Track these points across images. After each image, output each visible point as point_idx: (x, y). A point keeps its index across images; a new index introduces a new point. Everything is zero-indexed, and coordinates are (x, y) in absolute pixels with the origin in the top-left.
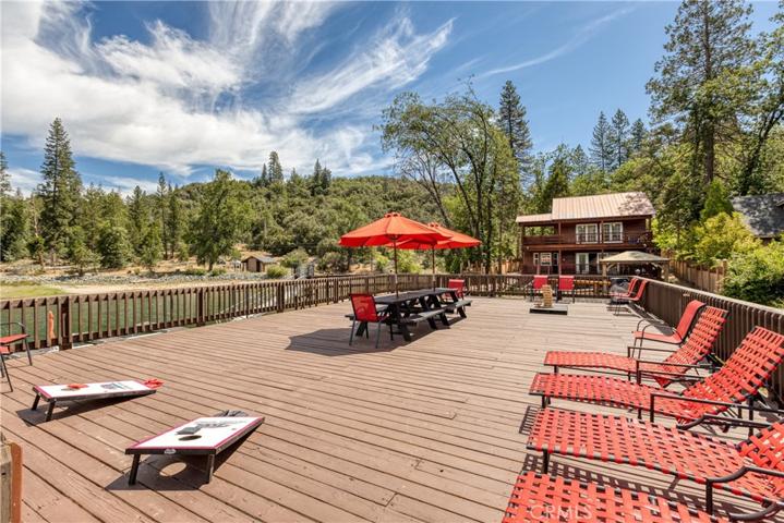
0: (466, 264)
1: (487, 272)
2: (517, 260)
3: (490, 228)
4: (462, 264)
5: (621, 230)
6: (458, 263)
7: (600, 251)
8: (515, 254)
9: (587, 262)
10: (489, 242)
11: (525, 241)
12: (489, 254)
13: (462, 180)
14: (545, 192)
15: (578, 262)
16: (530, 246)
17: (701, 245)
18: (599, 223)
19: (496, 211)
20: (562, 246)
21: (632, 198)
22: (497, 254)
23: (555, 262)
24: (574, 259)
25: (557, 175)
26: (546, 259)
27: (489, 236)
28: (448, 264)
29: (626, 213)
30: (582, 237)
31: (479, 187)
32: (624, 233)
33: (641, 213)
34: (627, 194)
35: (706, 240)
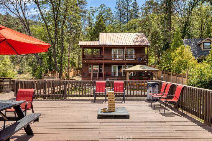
0: (46, 72)
1: (60, 77)
2: (79, 69)
3: (63, 48)
4: (43, 72)
5: (134, 53)
6: (41, 71)
7: (124, 64)
8: (77, 66)
9: (117, 71)
10: (62, 57)
11: (84, 57)
12: (62, 65)
13: (44, 16)
14: (94, 30)
15: (113, 70)
16: (87, 60)
17: (174, 62)
18: (123, 48)
19: (66, 38)
20: (104, 61)
21: (139, 36)
22: (67, 65)
23: (100, 70)
24: (111, 69)
25: (100, 21)
26: (96, 68)
27: (62, 54)
28: (34, 71)
29: (137, 44)
30: (115, 56)
31: (55, 20)
32: (135, 55)
33: (144, 44)
34: (136, 34)
35: (176, 59)
